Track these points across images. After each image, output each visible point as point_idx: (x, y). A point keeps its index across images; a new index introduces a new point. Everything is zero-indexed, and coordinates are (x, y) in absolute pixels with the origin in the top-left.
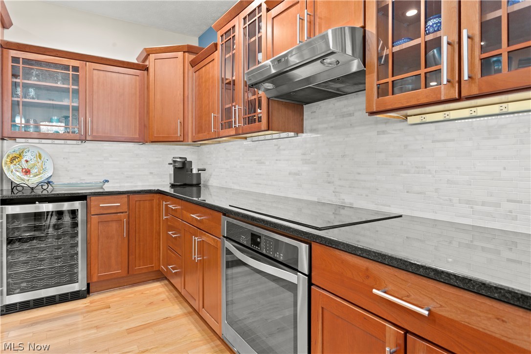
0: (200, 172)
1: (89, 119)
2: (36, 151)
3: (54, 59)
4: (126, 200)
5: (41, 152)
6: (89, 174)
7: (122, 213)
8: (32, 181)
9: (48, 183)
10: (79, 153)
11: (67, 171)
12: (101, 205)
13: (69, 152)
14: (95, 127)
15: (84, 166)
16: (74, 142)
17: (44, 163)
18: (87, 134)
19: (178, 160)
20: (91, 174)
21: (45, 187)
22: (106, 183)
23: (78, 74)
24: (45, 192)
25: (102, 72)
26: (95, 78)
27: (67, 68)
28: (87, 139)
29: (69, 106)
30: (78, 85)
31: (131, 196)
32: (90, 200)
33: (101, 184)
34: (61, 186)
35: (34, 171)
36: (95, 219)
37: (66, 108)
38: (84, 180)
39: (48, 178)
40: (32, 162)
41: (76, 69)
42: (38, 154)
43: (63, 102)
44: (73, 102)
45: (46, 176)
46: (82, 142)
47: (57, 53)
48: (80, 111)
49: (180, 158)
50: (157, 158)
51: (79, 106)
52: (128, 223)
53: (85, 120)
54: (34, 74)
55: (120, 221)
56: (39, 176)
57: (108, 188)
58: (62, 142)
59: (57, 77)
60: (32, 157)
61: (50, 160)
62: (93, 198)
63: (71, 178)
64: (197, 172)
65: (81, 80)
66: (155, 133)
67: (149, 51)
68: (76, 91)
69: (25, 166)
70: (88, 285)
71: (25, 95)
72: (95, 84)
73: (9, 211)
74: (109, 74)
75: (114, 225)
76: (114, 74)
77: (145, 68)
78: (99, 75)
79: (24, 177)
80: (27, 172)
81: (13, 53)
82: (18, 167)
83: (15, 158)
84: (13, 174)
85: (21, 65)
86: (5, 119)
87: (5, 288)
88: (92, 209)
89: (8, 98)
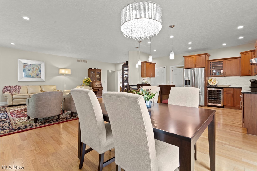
2: (214, 79)
4: (233, 89)
6: (226, 84)
7: (232, 92)
8: (213, 85)
12: (227, 90)
13: (221, 79)
17: (216, 81)
18: (224, 75)
21: (216, 86)
27: (220, 62)
31: (234, 89)
34: (220, 85)
35: (214, 83)
36: (225, 93)
39: (217, 84)
40: (214, 81)
41: (222, 62)
49: (252, 80)
50: (247, 80)
51: (223, 69)
52: (233, 94)
54: (214, 65)
57: (230, 87)
62: (225, 88)
65: (223, 64)
67: (241, 53)
68: (222, 66)
69: (212, 82)
70: (224, 106)
71: (212, 69)
72: (227, 64)
73: (209, 89)
74: (230, 61)
75: (230, 95)
76: (231, 61)
77: (241, 57)
78: (228, 62)
79: (212, 84)
80: (213, 83)
81: (210, 62)
82: (211, 82)
83: (211, 80)
84: (210, 83)
85: (211, 63)
86: (209, 74)
87: (208, 102)
88: (224, 90)
89: (209, 70)
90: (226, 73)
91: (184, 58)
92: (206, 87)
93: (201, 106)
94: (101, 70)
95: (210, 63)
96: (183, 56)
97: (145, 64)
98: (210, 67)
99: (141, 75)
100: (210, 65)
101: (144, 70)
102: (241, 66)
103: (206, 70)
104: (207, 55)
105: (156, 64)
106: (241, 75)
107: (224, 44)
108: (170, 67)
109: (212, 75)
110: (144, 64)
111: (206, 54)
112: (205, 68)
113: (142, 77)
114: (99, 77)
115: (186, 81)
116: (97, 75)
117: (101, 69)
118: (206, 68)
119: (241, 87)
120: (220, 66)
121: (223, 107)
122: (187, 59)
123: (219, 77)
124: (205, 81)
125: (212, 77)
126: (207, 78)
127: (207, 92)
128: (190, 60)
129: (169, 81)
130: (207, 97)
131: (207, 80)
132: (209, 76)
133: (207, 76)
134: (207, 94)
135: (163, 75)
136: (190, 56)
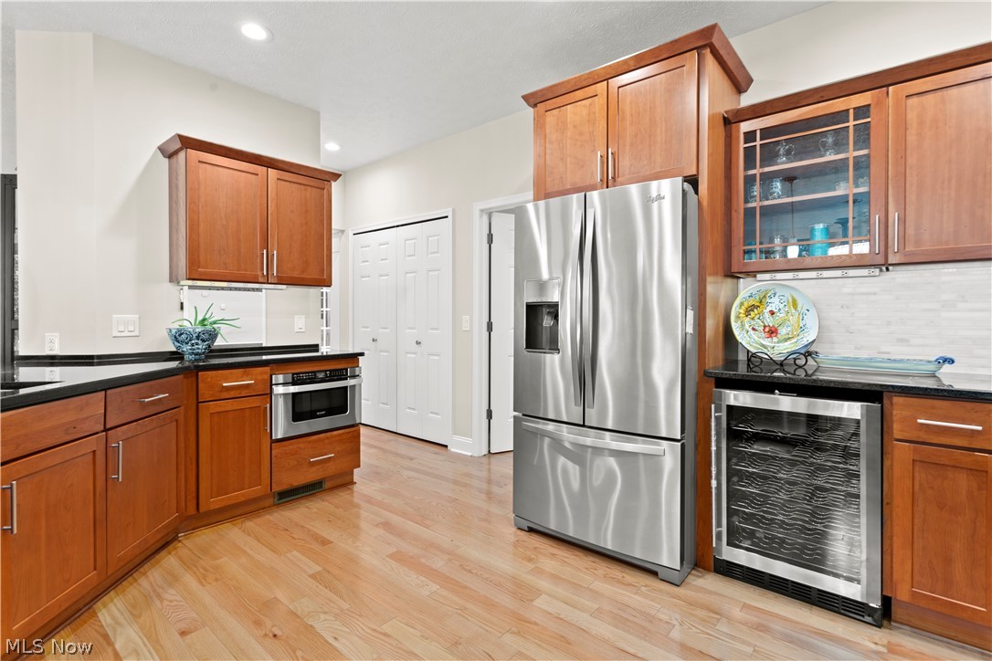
1: (894, 216)
2: (788, 294)
3: (817, 108)
5: (795, 296)
8: (779, 349)
9: (808, 354)
10: (875, 294)
11: (848, 332)
12: (919, 421)
13: (852, 294)
14: (910, 231)
15: (889, 323)
16: (864, 272)
17: (802, 316)
18: (890, 251)
20: (908, 341)
21: (800, 362)
22: (947, 365)
23: (868, 120)
25: (930, 97)
26: (912, 116)
27: (843, 116)
28: (890, 262)
29: (847, 196)
30: (868, 146)
32: (892, 404)
33: (932, 367)
34: (838, 360)
35: (783, 331)
37: (843, 201)
38: (889, 353)
39: (806, 346)
40: (782, 315)
41: (862, 111)
42: (790, 300)
43: (835, 190)
44: (857, 186)
45: (805, 342)
46: (881, 270)
47: (822, 94)
48: (872, 203)
51: (869, 192)
53: (883, 219)
54: (782, 152)
56: (793, 341)
58: (838, 273)
59: (824, 144)
60: (782, 306)
61: (813, 311)
63: (857, 348)
65: (876, 132)
68: (863, 161)
69: (770, 321)
71: (765, 195)
79: (767, 342)
80: (772, 332)
81: (745, 127)
82: (759, 324)
83: (753, 307)
84: (749, 338)
85: (758, 143)
86: (734, 242)
87: (724, 529)
88: (896, 426)
89: (740, 205)
92: (706, 374)
95: (750, 136)
96: (526, 98)
97: (182, 158)
98: (750, 179)
99: (171, 268)
100: (750, 162)
101: (180, 218)
104: (714, 54)
105: (337, 176)
109: (767, 253)
110: (177, 162)
111: (706, 37)
112: (691, 180)
113: (172, 279)
118: (703, 186)
121: (881, 616)
122: (551, 118)
123: (826, 274)
124: (690, 314)
125: (767, 276)
126: (710, 289)
127: (713, 424)
128: (575, 127)
129: (468, 317)
130: (714, 483)
131: (716, 306)
132: (735, 269)
133: (715, 274)
134: (714, 448)
135: (437, 273)
136: (568, 81)
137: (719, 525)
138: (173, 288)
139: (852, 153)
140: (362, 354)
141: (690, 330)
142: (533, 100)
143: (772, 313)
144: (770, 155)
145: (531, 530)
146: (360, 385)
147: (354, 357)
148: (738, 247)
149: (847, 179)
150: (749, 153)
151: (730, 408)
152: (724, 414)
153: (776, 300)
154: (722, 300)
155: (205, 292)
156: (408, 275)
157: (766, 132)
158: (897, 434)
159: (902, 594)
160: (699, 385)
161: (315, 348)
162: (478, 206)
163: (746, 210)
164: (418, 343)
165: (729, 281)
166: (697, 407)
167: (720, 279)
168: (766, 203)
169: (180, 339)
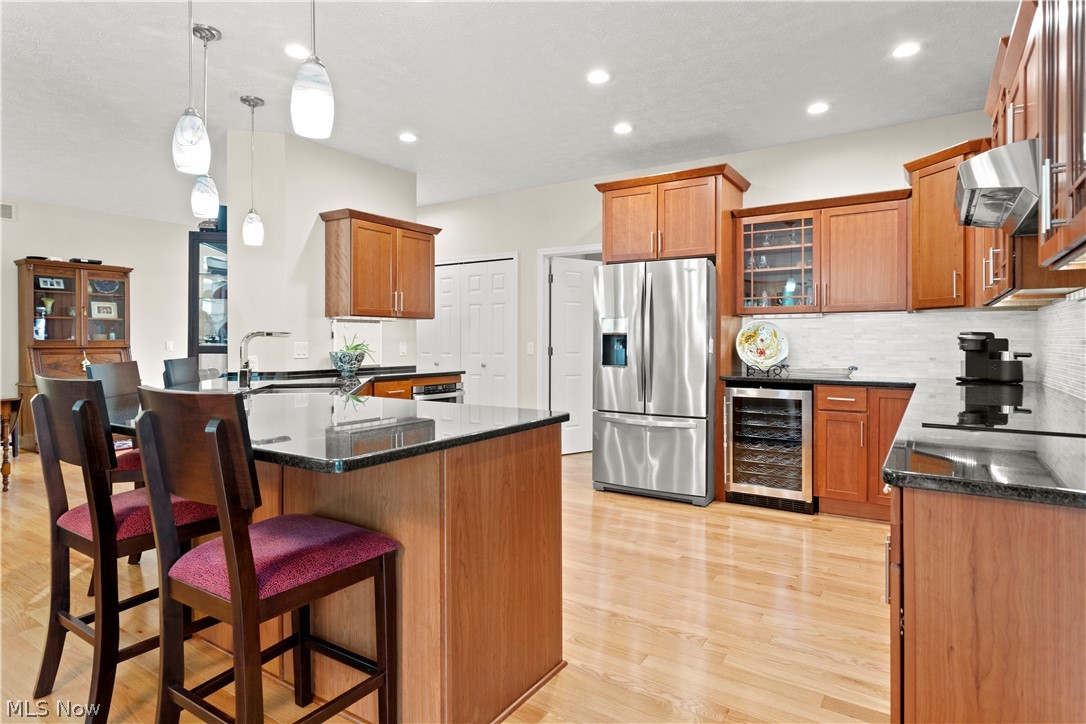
0: (1019, 359)
2: (771, 328)
4: (863, 395)
5: (775, 330)
6: (833, 357)
7: (860, 412)
8: (765, 364)
9: (782, 366)
11: (806, 352)
12: (829, 398)
13: (808, 329)
15: (828, 347)
16: (814, 315)
17: (779, 343)
18: (822, 305)
19: (970, 337)
20: (837, 357)
21: (777, 372)
22: (854, 371)
23: (812, 227)
24: (777, 377)
25: (841, 217)
26: (832, 227)
27: (798, 222)
28: (823, 310)
29: (801, 270)
30: (811, 242)
31: (872, 390)
32: (817, 391)
33: (846, 372)
34: (795, 372)
35: (767, 352)
36: (822, 416)
37: (799, 272)
39: (781, 361)
40: (768, 342)
41: (809, 221)
42: (773, 332)
43: (795, 265)
44: (806, 264)
45: (781, 359)
47: (787, 208)
48: (814, 275)
49: (974, 334)
50: (943, 333)
51: (812, 269)
52: (867, 428)
53: (819, 286)
54: (766, 239)
55: (855, 423)
56: (774, 358)
57: (856, 377)
58: (800, 315)
60: (768, 336)
61: (786, 339)
62: (820, 388)
64: (1012, 359)
65: (815, 234)
66: (920, 295)
67: (911, 168)
68: (809, 250)
69: (760, 346)
70: (816, 500)
71: (757, 265)
72: (833, 236)
73: (736, 392)
74: (852, 217)
75: (848, 429)
76: (859, 216)
77: (908, 194)
78: (839, 222)
79: (758, 359)
80: (762, 353)
81: (746, 221)
82: (754, 348)
83: (750, 337)
84: (747, 356)
85: (752, 232)
86: (738, 295)
87: (731, 474)
88: (819, 402)
89: (741, 271)
90: (833, 294)
91: (601, 194)
92: (721, 379)
93: (689, 503)
94: (125, 272)
95: (747, 227)
96: (597, 186)
97: (345, 224)
98: (747, 255)
99: (327, 305)
100: (747, 245)
101: (342, 269)
102: (910, 249)
103: (720, 272)
104: (725, 177)
105: (438, 231)
106: (910, 305)
107: (818, 108)
108: (540, 259)
109: (758, 302)
110: (338, 226)
111: (719, 170)
112: (712, 258)
113: (329, 314)
114: (113, 315)
115: (607, 338)
116: (95, 305)
117: (127, 266)
118: (719, 260)
119: (908, 379)
120: (799, 250)
121: (813, 508)
122: (617, 203)
123: (794, 316)
124: (711, 341)
125: (760, 316)
126: (723, 324)
127: (725, 409)
128: (634, 212)
129: (532, 343)
130: (725, 445)
131: (727, 336)
132: (738, 312)
133: (727, 314)
134: (725, 423)
135: (501, 306)
136: (630, 181)
137: (728, 471)
138: (327, 320)
139: (804, 245)
140: (464, 372)
141: (711, 351)
142: (603, 188)
143: (762, 340)
144: (759, 240)
145: (606, 490)
146: (462, 397)
147: (457, 375)
148: (741, 297)
149: (801, 259)
150: (747, 238)
151: (734, 398)
152: (731, 403)
153: (764, 332)
154: (731, 332)
155: (347, 324)
156: (473, 307)
157: (757, 226)
158: (820, 407)
159: (822, 494)
160: (717, 386)
161: (413, 368)
162: (542, 252)
163: (746, 274)
164: (483, 366)
165: (736, 318)
166: (715, 399)
167: (729, 317)
168: (757, 270)
169: (344, 360)
